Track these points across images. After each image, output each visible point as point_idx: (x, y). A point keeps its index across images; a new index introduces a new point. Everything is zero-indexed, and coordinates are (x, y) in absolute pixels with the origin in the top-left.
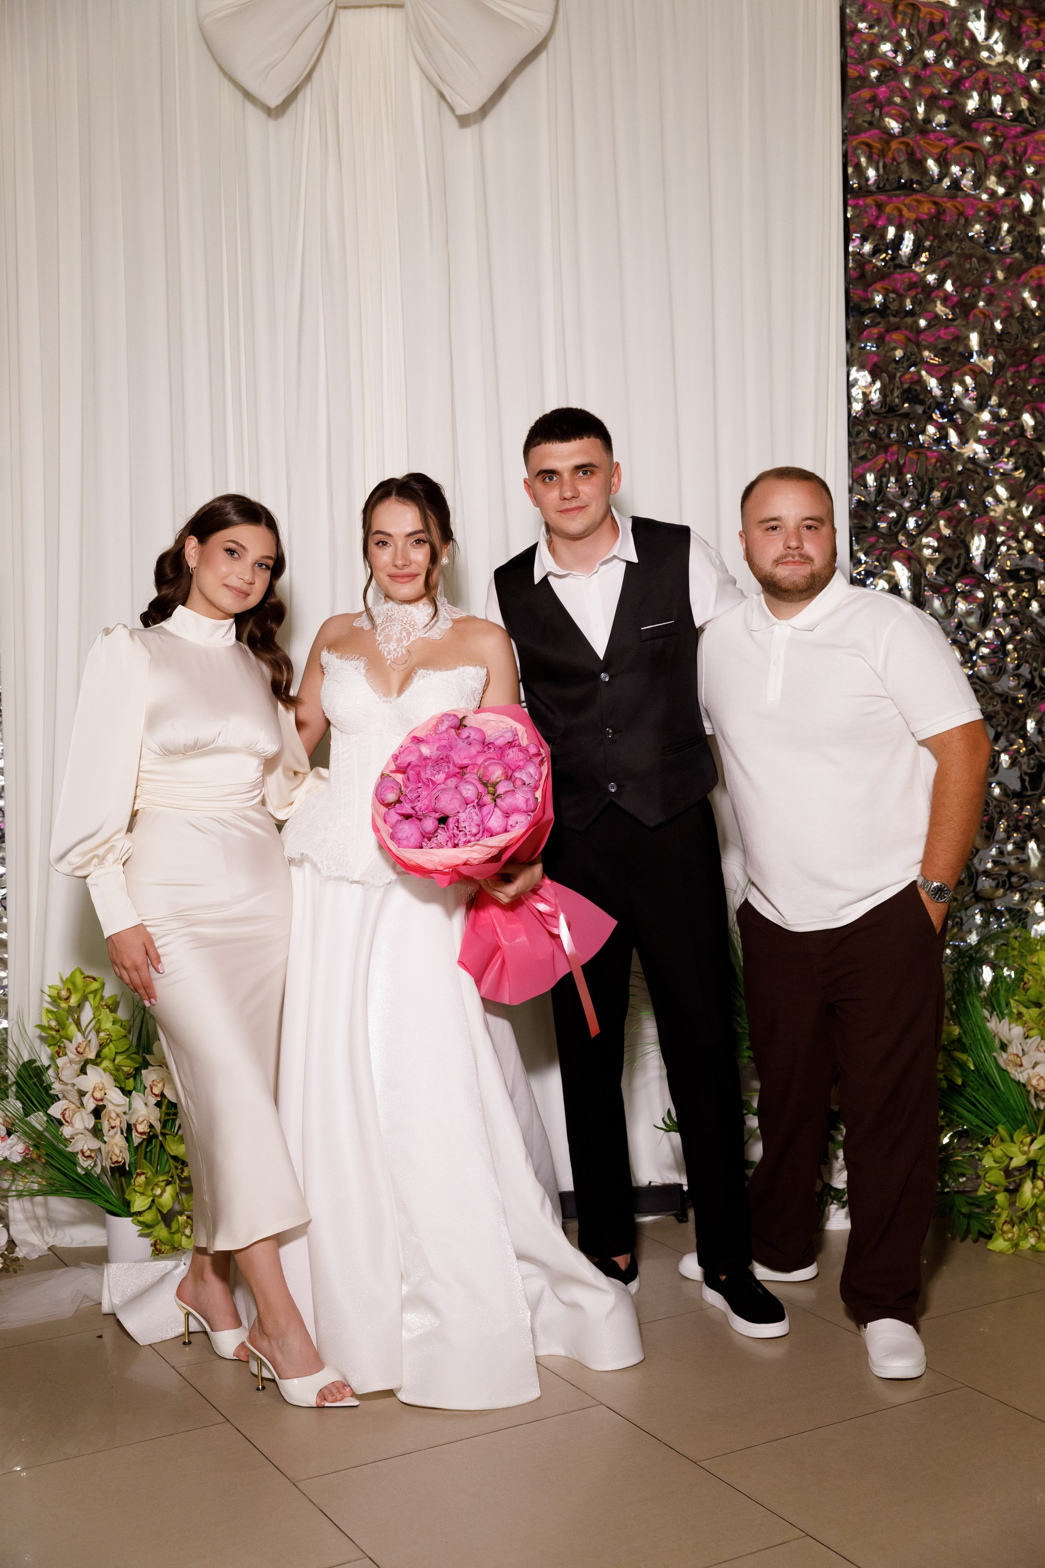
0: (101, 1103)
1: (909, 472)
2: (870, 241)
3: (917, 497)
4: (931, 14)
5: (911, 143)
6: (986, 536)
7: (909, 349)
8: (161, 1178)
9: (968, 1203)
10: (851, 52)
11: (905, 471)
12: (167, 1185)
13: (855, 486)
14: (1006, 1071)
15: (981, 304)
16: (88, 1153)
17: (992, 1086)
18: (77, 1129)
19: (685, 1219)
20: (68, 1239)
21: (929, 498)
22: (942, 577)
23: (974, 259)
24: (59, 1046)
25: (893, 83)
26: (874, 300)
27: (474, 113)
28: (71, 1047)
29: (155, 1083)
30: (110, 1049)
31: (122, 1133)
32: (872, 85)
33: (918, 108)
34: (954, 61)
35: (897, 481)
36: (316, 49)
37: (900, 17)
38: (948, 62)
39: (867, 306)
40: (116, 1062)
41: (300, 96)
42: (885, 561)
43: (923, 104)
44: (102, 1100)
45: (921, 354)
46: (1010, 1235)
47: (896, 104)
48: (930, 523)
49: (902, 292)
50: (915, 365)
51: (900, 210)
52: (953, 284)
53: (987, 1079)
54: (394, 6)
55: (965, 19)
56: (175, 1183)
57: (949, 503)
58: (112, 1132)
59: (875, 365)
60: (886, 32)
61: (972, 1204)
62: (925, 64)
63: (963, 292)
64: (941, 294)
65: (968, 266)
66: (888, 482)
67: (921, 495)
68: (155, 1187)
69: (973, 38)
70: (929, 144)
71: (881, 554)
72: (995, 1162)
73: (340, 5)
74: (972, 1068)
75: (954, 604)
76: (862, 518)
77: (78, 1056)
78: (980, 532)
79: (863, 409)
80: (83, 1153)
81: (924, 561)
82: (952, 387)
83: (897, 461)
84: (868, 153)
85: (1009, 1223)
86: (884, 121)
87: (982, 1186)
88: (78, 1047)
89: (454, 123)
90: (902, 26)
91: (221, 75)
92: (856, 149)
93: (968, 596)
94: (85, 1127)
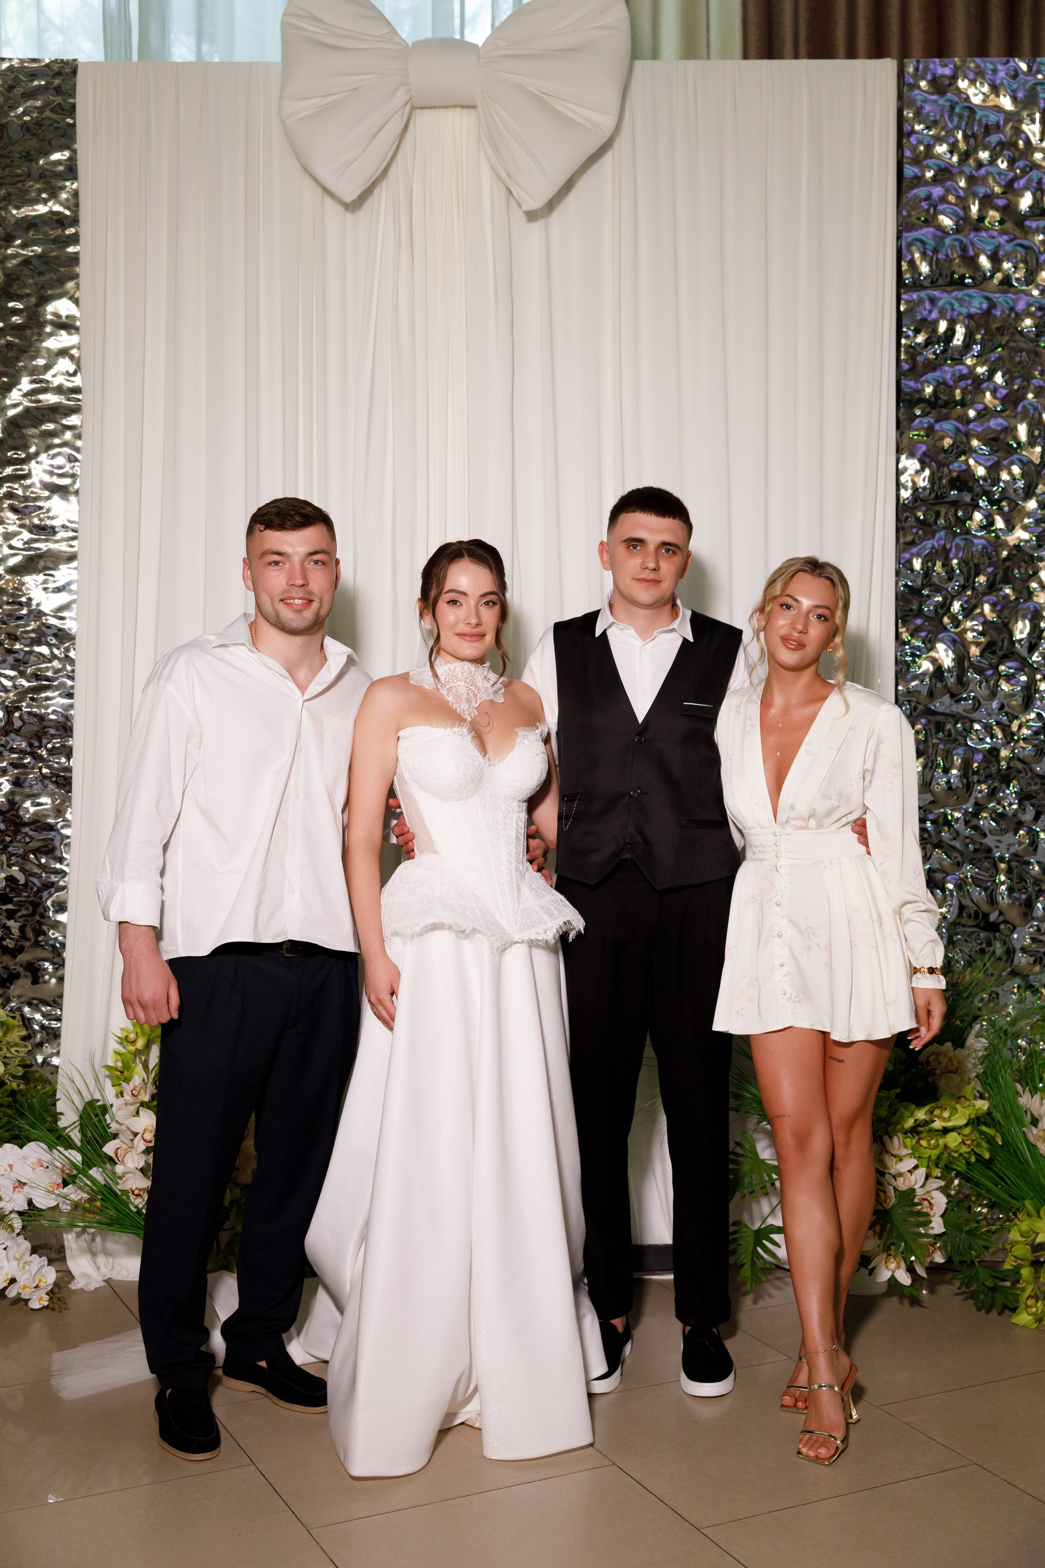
1: (955, 557)
2: (922, 334)
3: (963, 582)
4: (987, 116)
5: (964, 240)
6: (1031, 621)
7: (958, 438)
9: (992, 1276)
10: (908, 153)
11: (951, 555)
13: (903, 570)
14: (1034, 1146)
15: (1030, 396)
16: (136, 1192)
17: (1020, 1162)
18: (128, 1168)
20: (124, 1272)
21: (974, 582)
22: (987, 660)
23: (1024, 354)
25: (949, 183)
26: (924, 391)
27: (541, 209)
28: (127, 1089)
32: (926, 183)
33: (972, 206)
34: (1008, 162)
35: (944, 566)
36: (391, 148)
37: (956, 119)
38: (1002, 162)
39: (917, 396)
41: (376, 191)
42: (930, 641)
43: (977, 202)
45: (969, 441)
46: (1034, 1310)
47: (950, 203)
48: (975, 607)
49: (951, 383)
50: (964, 453)
51: (952, 305)
52: (1003, 376)
53: (1017, 1155)
54: (468, 107)
55: (1021, 121)
57: (995, 588)
59: (924, 453)
60: (943, 133)
61: (997, 1278)
62: (980, 164)
63: (1012, 384)
64: (992, 386)
65: (1017, 359)
66: (934, 565)
67: (967, 579)
69: (1028, 141)
70: (982, 241)
71: (926, 636)
72: (1022, 1236)
73: (415, 106)
74: (1000, 1143)
75: (997, 686)
76: (907, 601)
77: (131, 1098)
78: (1024, 617)
79: (912, 495)
80: (133, 1192)
81: (967, 644)
82: (999, 475)
83: (944, 545)
84: (922, 250)
85: (1033, 1297)
86: (938, 219)
87: (1008, 1260)
88: (134, 1090)
89: (523, 218)
90: (958, 128)
91: (302, 170)
92: (910, 245)
93: (1009, 678)
94: (135, 1167)
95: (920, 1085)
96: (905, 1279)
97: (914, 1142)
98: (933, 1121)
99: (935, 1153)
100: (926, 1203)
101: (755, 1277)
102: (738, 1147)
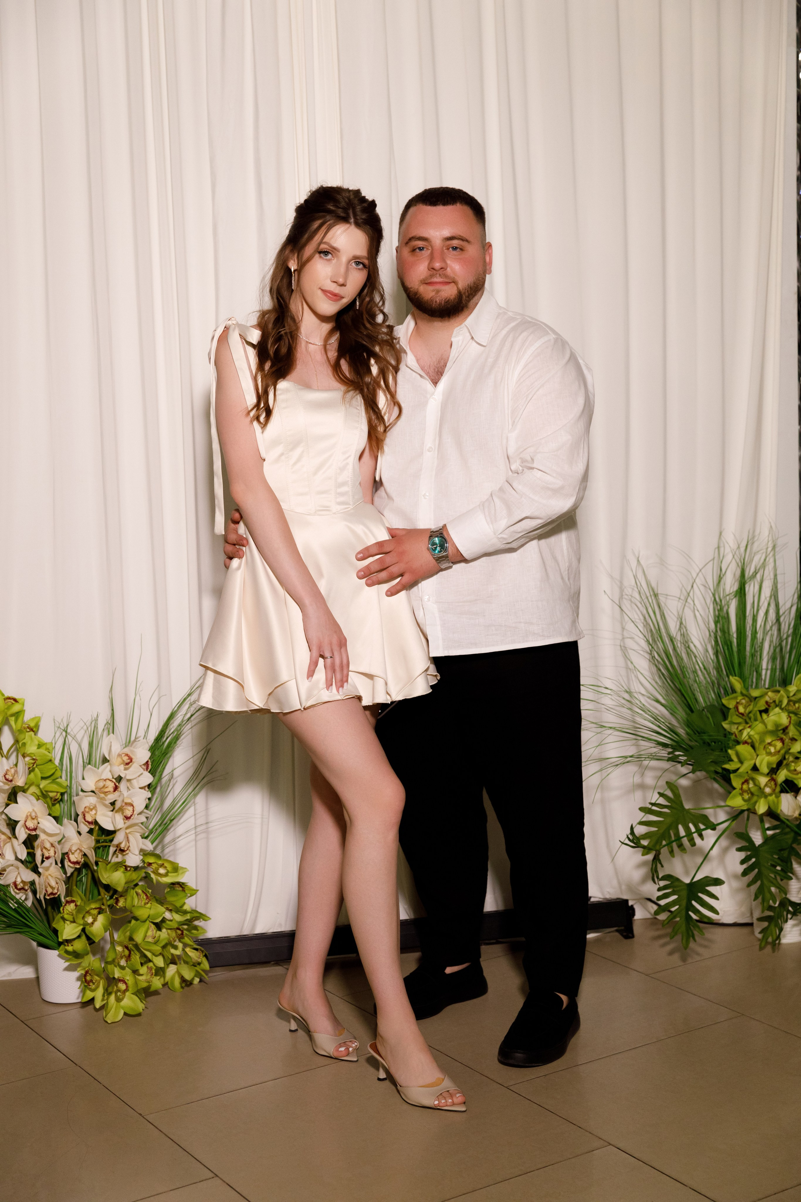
0: (34, 833)
8: (93, 906)
12: (99, 913)
16: (20, 886)
18: (9, 860)
19: (631, 935)
29: (87, 810)
30: (36, 775)
31: (56, 864)
40: (41, 786)
44: (35, 829)
56: (106, 912)
58: (47, 863)
68: (87, 915)
77: (4, 783)
80: (15, 884)
88: (6, 774)
94: (17, 859)
101: (690, 933)
102: (661, 798)
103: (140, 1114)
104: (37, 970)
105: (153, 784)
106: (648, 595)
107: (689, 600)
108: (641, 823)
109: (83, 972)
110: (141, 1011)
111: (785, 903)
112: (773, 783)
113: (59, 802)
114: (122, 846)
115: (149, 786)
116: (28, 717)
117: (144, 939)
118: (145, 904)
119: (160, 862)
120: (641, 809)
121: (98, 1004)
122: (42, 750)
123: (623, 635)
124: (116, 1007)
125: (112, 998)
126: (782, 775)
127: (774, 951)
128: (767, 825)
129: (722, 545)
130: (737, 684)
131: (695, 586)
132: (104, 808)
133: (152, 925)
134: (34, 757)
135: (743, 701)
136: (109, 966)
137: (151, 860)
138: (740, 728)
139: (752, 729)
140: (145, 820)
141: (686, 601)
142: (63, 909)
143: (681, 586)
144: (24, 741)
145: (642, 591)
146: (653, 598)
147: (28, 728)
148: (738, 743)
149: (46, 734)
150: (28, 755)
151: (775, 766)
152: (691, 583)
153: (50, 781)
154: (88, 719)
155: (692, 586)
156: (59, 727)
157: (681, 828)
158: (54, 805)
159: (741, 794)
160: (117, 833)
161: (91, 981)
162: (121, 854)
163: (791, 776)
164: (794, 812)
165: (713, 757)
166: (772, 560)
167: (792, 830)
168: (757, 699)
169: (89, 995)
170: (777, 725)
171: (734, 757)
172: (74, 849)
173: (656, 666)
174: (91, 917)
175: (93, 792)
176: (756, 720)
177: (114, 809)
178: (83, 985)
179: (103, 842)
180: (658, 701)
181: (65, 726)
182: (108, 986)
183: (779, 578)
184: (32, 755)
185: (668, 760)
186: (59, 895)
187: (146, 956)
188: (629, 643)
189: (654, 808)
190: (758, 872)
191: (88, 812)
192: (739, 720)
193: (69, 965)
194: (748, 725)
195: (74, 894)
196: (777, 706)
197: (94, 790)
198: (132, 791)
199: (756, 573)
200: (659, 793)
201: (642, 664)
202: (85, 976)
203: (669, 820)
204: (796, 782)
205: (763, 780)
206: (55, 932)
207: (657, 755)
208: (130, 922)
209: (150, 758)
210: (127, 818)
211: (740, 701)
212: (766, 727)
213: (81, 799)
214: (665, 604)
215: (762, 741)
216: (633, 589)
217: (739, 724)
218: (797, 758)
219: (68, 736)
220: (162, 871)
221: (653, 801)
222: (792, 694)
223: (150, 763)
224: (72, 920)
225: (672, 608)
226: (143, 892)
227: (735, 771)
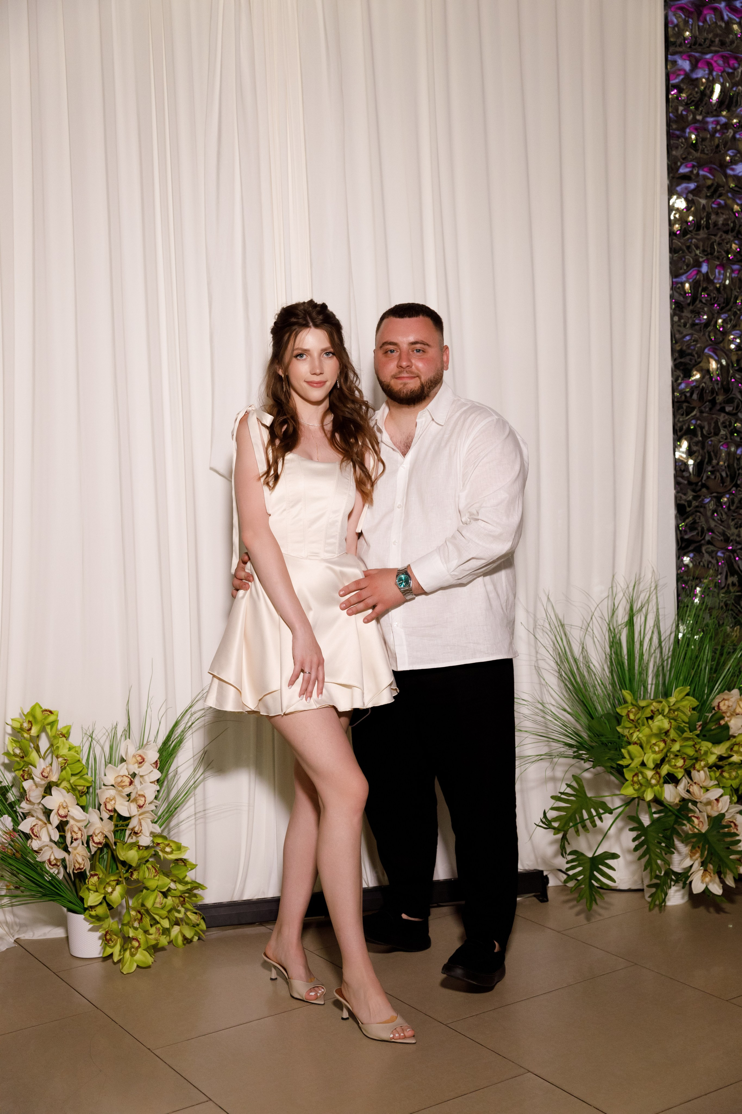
0: (65, 819)
2: (686, 90)
3: (725, 302)
7: (716, 180)
8: (112, 878)
12: (117, 884)
13: (676, 292)
16: (53, 862)
18: (44, 842)
19: (545, 899)
21: (735, 303)
24: (24, 771)
26: (691, 138)
28: (36, 773)
29: (108, 800)
30: (67, 773)
31: (83, 844)
40: (71, 782)
42: (700, 354)
44: (66, 816)
45: (728, 183)
48: (736, 324)
50: (723, 193)
51: (710, 65)
56: (123, 883)
58: (75, 844)
59: (690, 194)
67: (728, 300)
68: (107, 886)
76: (682, 318)
77: (42, 779)
79: (681, 228)
80: (49, 861)
88: (42, 771)
94: (51, 840)
95: (713, 727)
96: (717, 889)
97: (718, 774)
98: (732, 756)
99: (735, 783)
100: (732, 824)
101: (593, 898)
102: (568, 788)
103: (149, 1049)
104: (67, 931)
105: (161, 779)
106: (557, 625)
107: (589, 629)
108: (553, 809)
109: (104, 932)
110: (151, 963)
111: (669, 872)
112: (657, 776)
113: (85, 794)
114: (136, 829)
115: (158, 781)
116: (61, 725)
117: (154, 905)
118: (154, 876)
119: (167, 842)
120: (553, 797)
121: (116, 959)
122: (72, 752)
123: (537, 657)
124: (131, 961)
125: (128, 953)
126: (665, 769)
127: (660, 912)
128: (653, 810)
129: (614, 585)
130: (628, 697)
131: (593, 617)
132: (121, 798)
133: (160, 894)
134: (66, 758)
135: (633, 710)
136: (125, 928)
137: (159, 840)
138: (631, 731)
139: (640, 733)
140: (154, 808)
141: (587, 630)
142: (88, 881)
143: (582, 618)
144: (57, 745)
145: (552, 623)
146: (560, 627)
147: (61, 734)
148: (629, 743)
149: (75, 739)
150: (61, 757)
151: (659, 762)
152: (591, 616)
153: (79, 777)
154: (109, 727)
155: (592, 618)
156: (86, 734)
157: (584, 812)
158: (81, 796)
159: (632, 785)
160: (132, 819)
161: (110, 939)
162: (136, 836)
163: (672, 770)
164: (675, 799)
165: (609, 755)
166: (654, 597)
167: (674, 814)
168: (644, 708)
169: (109, 951)
170: (660, 729)
171: (626, 755)
172: (97, 832)
173: (564, 682)
174: (110, 888)
175: (113, 786)
176: (643, 725)
177: (129, 799)
178: (104, 943)
179: (120, 826)
180: (565, 710)
181: (91, 732)
182: (124, 943)
183: (660, 611)
184: (64, 756)
185: (573, 758)
186: (85, 870)
187: (154, 919)
188: (542, 664)
189: (563, 796)
190: (647, 848)
191: (109, 802)
192: (631, 725)
193: (92, 927)
194: (637, 729)
195: (97, 868)
196: (660, 714)
197: (114, 784)
198: (144, 784)
199: (642, 608)
200: (567, 784)
201: (552, 680)
202: (106, 935)
203: (575, 806)
204: (676, 775)
205: (649, 774)
206: (82, 900)
207: (565, 753)
208: (142, 891)
209: (158, 758)
210: (140, 807)
211: (631, 709)
212: (652, 731)
213: (103, 792)
214: (570, 633)
215: (648, 742)
216: (544, 621)
217: (630, 728)
218: (677, 756)
219: (93, 741)
220: (168, 849)
221: (562, 791)
222: (672, 704)
223: (159, 762)
224: (95, 890)
225: (575, 635)
226: (153, 866)
227: (627, 766)
